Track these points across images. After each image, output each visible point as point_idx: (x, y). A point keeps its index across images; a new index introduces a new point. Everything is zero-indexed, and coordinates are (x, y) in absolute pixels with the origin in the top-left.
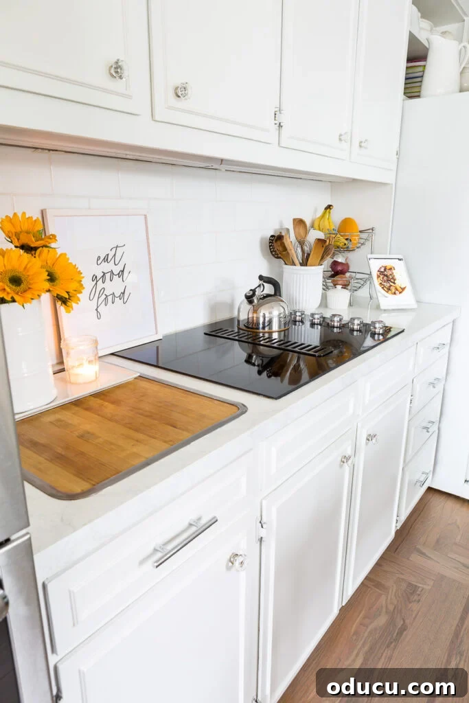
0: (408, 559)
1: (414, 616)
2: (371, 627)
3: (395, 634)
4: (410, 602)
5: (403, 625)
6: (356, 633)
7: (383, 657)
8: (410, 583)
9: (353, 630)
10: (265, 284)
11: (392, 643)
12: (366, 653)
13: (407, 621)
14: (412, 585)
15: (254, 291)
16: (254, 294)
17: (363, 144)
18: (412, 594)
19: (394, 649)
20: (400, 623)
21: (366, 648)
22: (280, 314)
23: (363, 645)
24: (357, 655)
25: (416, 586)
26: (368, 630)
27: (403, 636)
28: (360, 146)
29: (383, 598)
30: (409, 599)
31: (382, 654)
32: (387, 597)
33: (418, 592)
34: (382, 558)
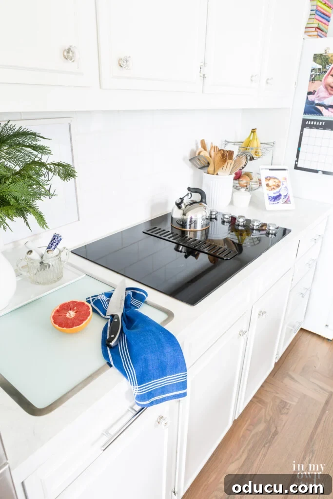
0: (282, 382)
1: (283, 424)
2: (253, 432)
3: (270, 437)
4: (282, 414)
5: (275, 430)
6: (243, 436)
7: (260, 454)
8: (282, 400)
9: (242, 433)
10: (192, 193)
11: (267, 443)
12: (249, 450)
13: (279, 429)
14: (284, 401)
15: (182, 199)
16: (182, 202)
17: (269, 81)
18: (283, 408)
19: (268, 449)
20: (273, 430)
21: (249, 447)
22: (203, 216)
23: (248, 445)
24: (243, 452)
25: (286, 402)
26: (252, 434)
27: (275, 438)
28: (267, 83)
29: (264, 410)
30: (280, 411)
31: (260, 451)
32: (266, 411)
33: (287, 407)
34: (266, 382)
